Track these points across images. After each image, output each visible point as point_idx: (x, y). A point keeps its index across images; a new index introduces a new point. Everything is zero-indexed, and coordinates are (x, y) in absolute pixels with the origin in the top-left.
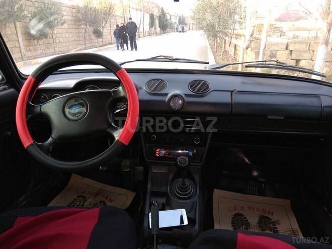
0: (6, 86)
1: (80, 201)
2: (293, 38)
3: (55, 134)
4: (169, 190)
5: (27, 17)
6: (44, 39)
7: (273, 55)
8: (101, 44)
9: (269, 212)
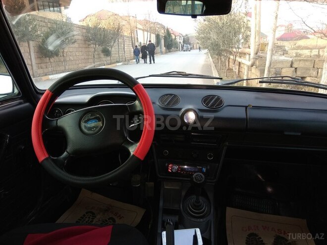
0: (22, 101)
1: (89, 218)
2: (296, 56)
3: (70, 149)
4: (181, 207)
5: (41, 36)
6: (55, 57)
7: (278, 73)
8: (109, 62)
9: (285, 232)
